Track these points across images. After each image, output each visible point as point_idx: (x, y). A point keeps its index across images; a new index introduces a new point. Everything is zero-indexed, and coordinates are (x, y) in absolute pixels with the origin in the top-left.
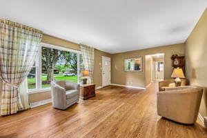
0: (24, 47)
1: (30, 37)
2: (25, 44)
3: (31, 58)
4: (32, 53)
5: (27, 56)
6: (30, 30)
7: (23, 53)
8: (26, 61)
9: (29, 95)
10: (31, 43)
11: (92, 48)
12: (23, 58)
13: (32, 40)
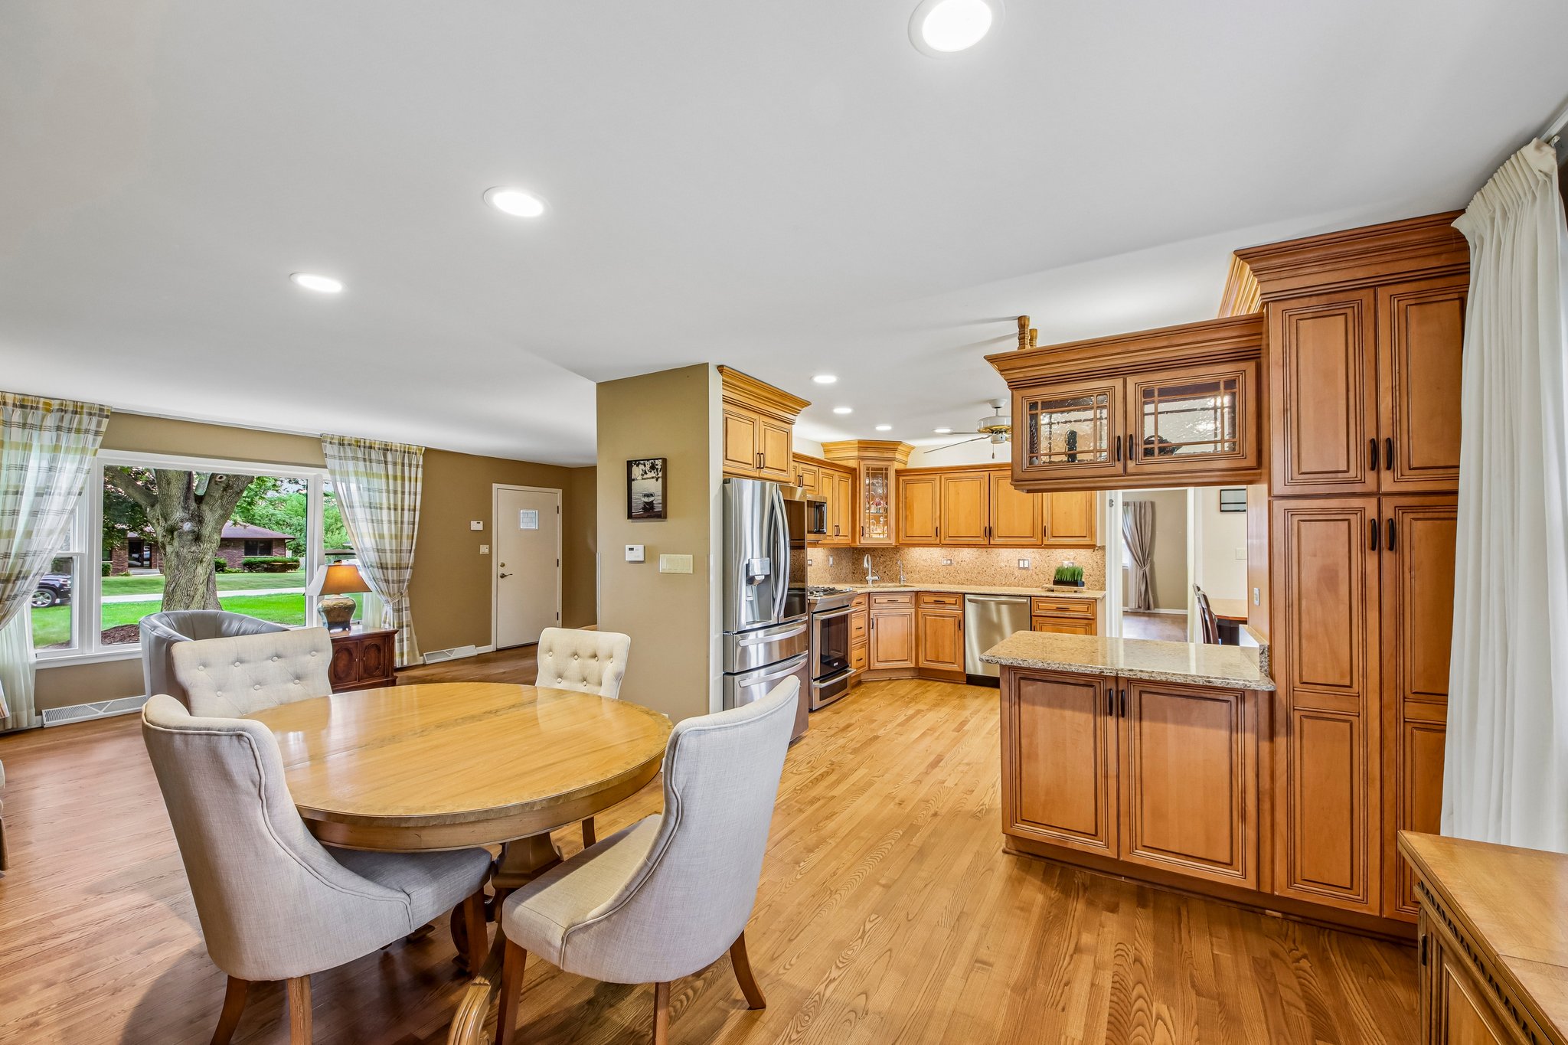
0: (22, 479)
1: (48, 437)
2: (23, 468)
3: (49, 521)
4: (55, 503)
5: (34, 513)
6: (48, 409)
7: (18, 503)
8: (28, 534)
9: (39, 673)
10: (53, 460)
11: (407, 452)
12: (14, 523)
13: (56, 448)
